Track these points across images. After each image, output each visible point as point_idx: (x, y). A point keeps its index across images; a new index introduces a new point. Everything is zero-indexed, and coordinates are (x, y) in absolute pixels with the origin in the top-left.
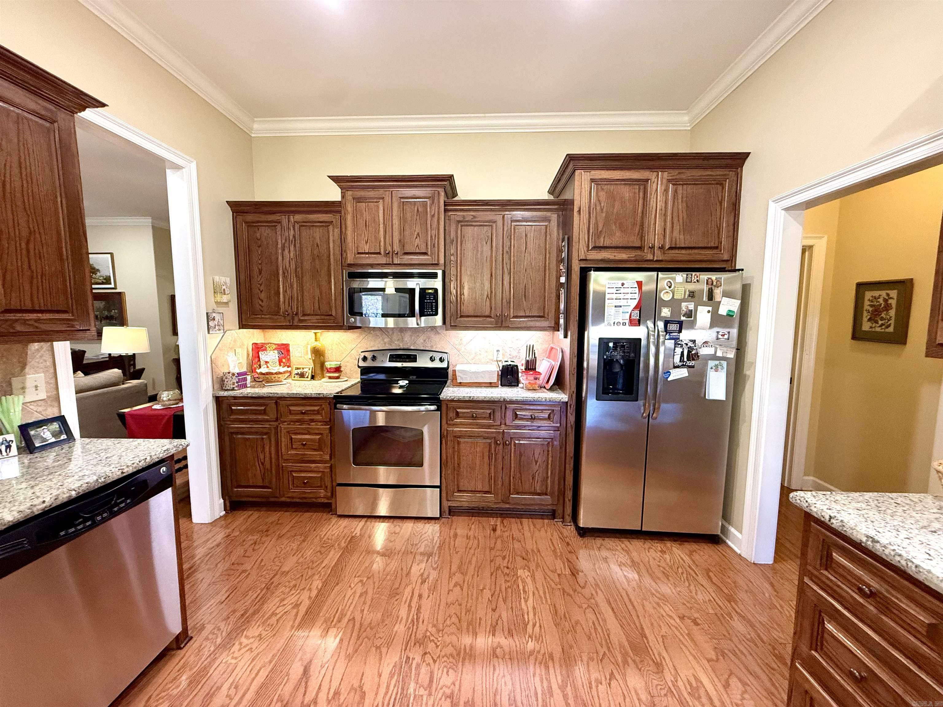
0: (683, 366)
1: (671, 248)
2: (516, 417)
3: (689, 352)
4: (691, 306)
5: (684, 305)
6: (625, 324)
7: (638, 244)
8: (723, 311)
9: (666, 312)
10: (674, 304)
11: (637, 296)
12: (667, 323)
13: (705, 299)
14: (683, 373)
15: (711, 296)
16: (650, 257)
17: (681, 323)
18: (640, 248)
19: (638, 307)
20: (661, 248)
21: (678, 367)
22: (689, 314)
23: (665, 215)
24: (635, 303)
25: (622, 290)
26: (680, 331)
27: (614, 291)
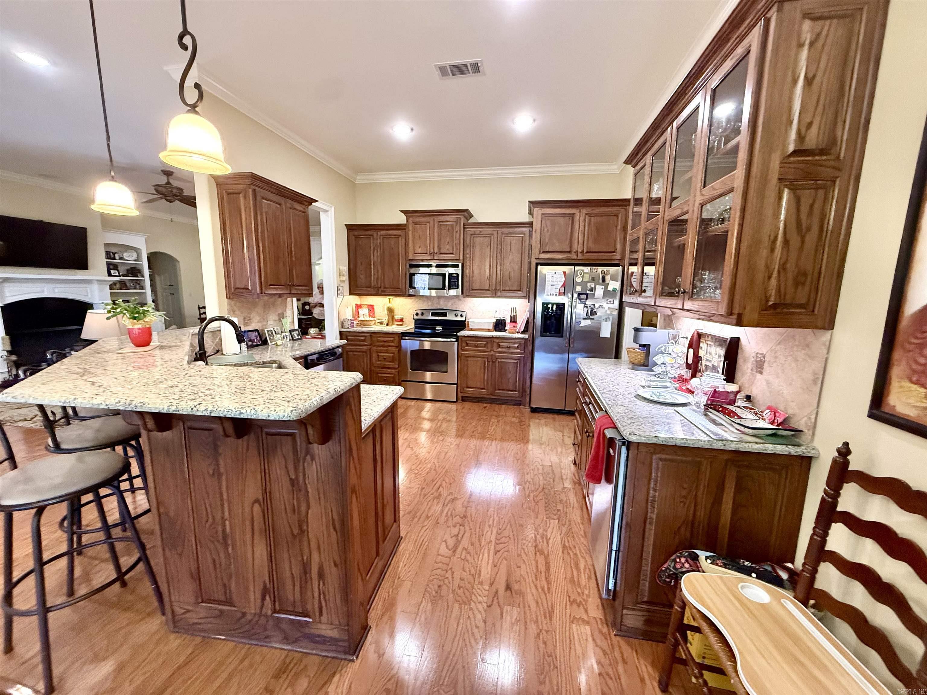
0: (588, 319)
1: (587, 252)
2: (499, 346)
3: (591, 311)
4: (593, 285)
5: (589, 284)
6: (556, 295)
7: (568, 250)
8: (610, 288)
9: (579, 289)
10: (583, 284)
11: (563, 280)
12: (579, 294)
13: (600, 281)
14: (588, 322)
15: (604, 280)
16: (575, 257)
17: (587, 295)
18: (570, 252)
19: (564, 285)
20: (582, 252)
21: (585, 319)
22: (592, 290)
23: (584, 234)
24: (562, 283)
25: (555, 276)
26: (586, 299)
27: (551, 276)
